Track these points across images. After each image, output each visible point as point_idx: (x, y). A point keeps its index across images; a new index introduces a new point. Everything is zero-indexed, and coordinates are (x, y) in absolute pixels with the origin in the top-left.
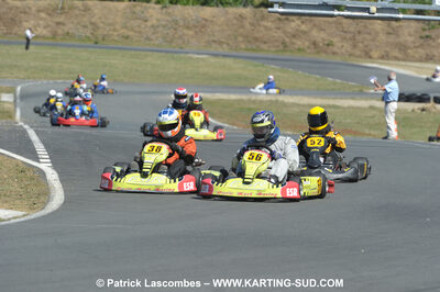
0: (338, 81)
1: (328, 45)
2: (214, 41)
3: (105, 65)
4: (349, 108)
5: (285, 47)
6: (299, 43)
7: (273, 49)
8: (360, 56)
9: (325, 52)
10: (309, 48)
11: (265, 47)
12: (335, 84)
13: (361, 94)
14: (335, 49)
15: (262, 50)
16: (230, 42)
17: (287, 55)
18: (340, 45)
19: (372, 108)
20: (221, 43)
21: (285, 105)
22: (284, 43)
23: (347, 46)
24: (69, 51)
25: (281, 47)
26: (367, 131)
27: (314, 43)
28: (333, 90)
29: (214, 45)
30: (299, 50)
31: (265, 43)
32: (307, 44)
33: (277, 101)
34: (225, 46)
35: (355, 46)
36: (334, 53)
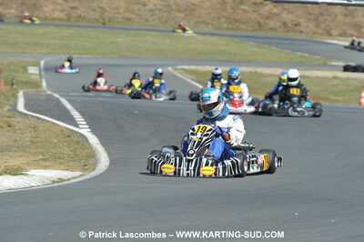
0: (306, 55)
1: (296, 25)
2: (202, 22)
3: (112, 43)
4: (317, 78)
5: (260, 26)
6: (272, 23)
7: (250, 28)
8: (322, 34)
9: (294, 31)
10: (280, 27)
11: (244, 27)
12: (303, 57)
13: (325, 66)
14: (302, 29)
15: (241, 29)
16: (215, 23)
17: (262, 34)
18: (305, 24)
19: (335, 78)
20: (206, 24)
21: (263, 75)
22: (259, 23)
23: (312, 26)
24: (82, 31)
25: (257, 27)
26: (333, 98)
27: (285, 24)
28: (301, 62)
29: (201, 25)
30: (272, 29)
31: (244, 23)
32: (278, 24)
33: (256, 72)
34: (210, 26)
35: (318, 26)
36: (301, 32)
